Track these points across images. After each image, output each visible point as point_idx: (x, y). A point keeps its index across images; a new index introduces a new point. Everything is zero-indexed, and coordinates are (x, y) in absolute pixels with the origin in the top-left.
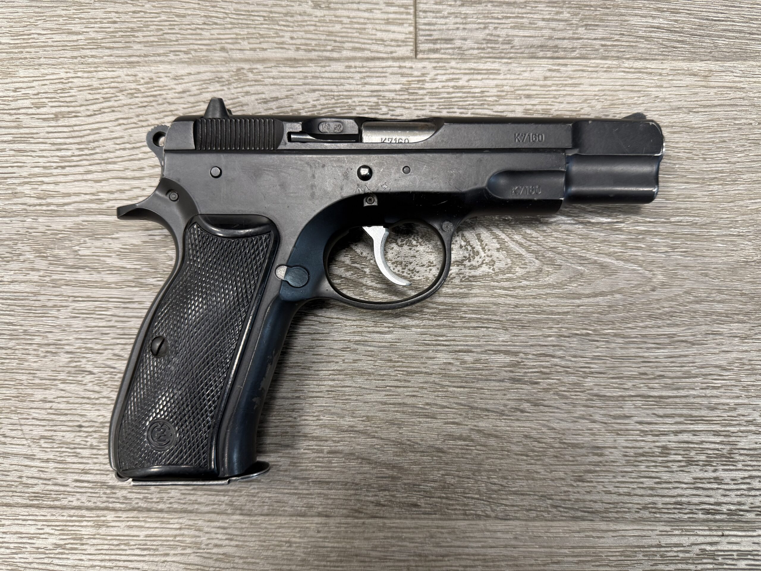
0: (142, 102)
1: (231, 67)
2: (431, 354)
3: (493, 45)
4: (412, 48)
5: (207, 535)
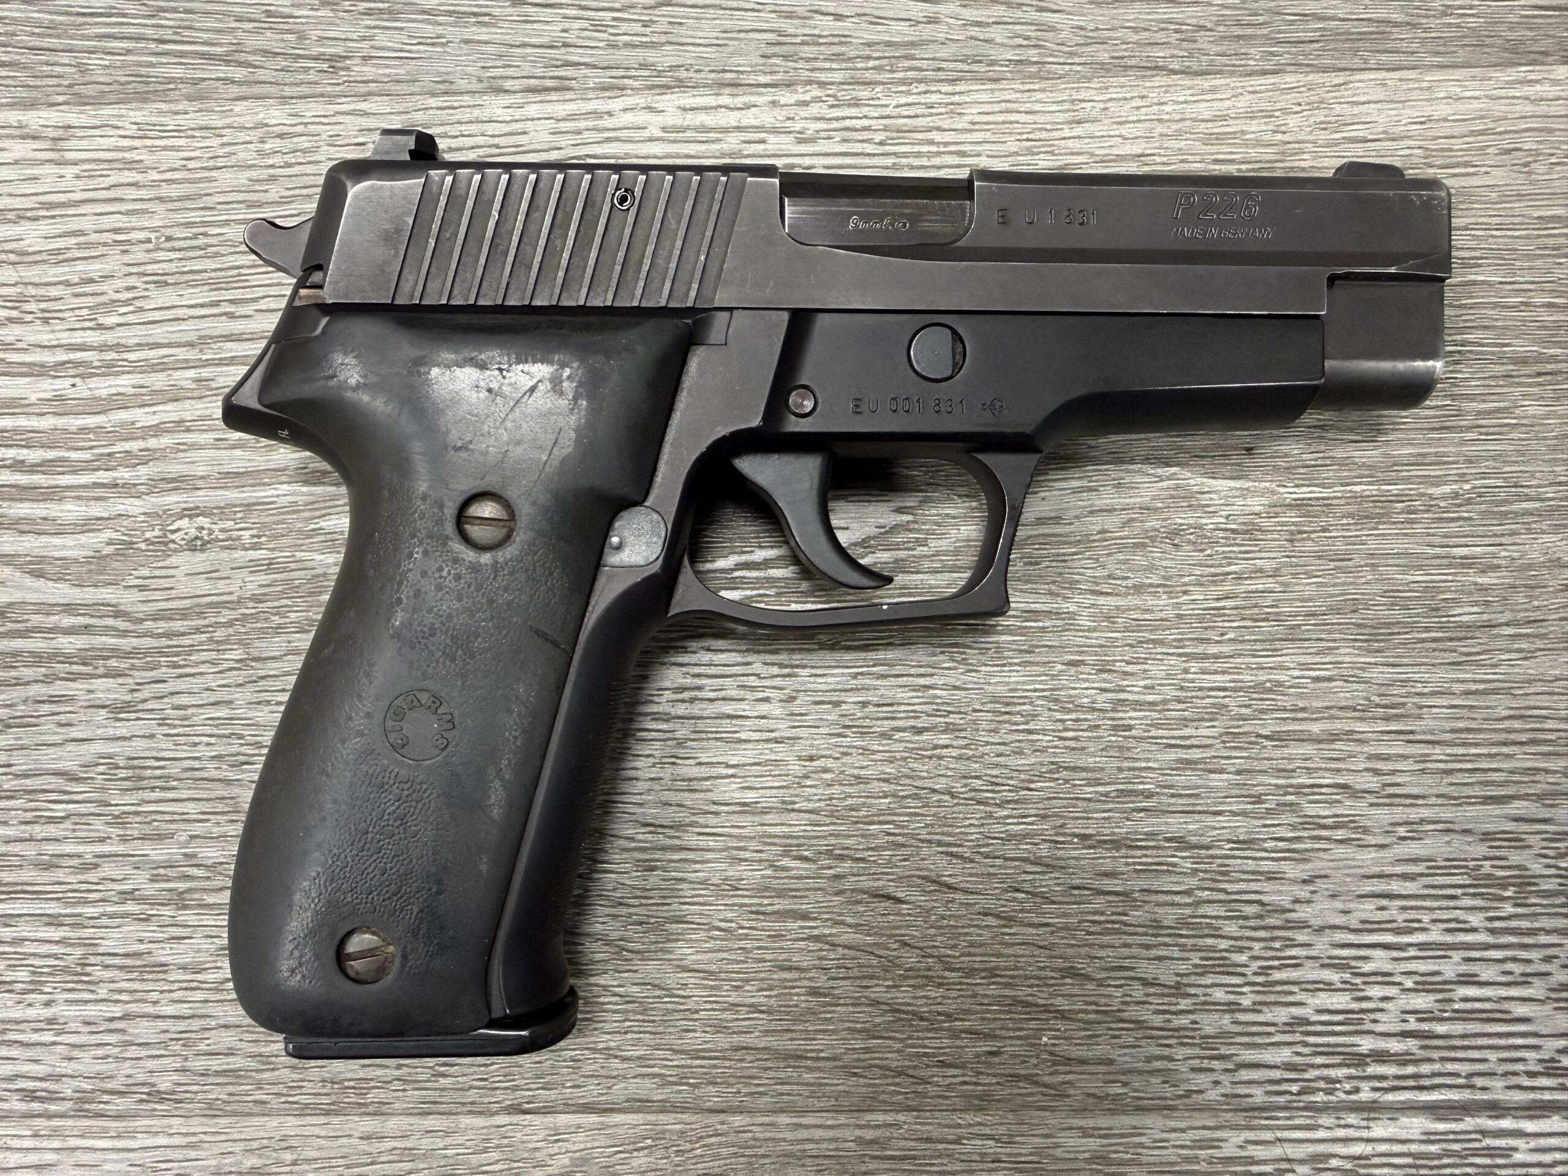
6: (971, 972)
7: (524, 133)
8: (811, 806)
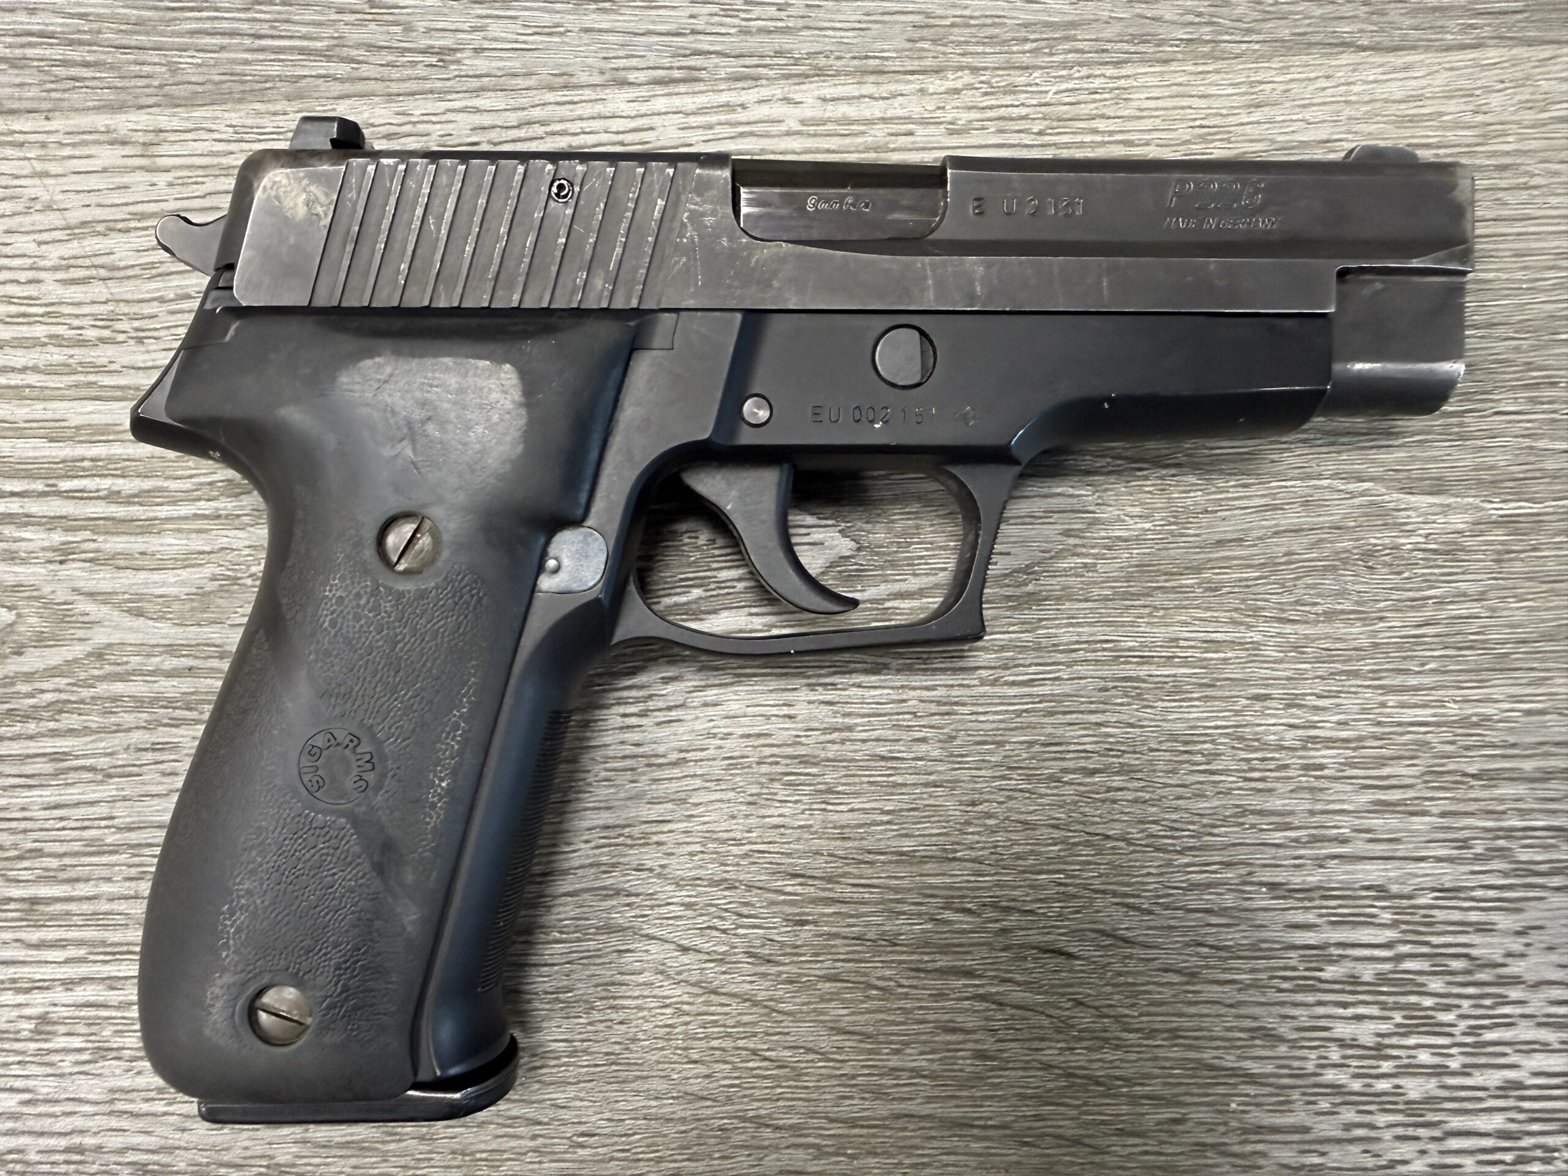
6: (1152, 1033)
7: (651, 129)
8: (974, 854)
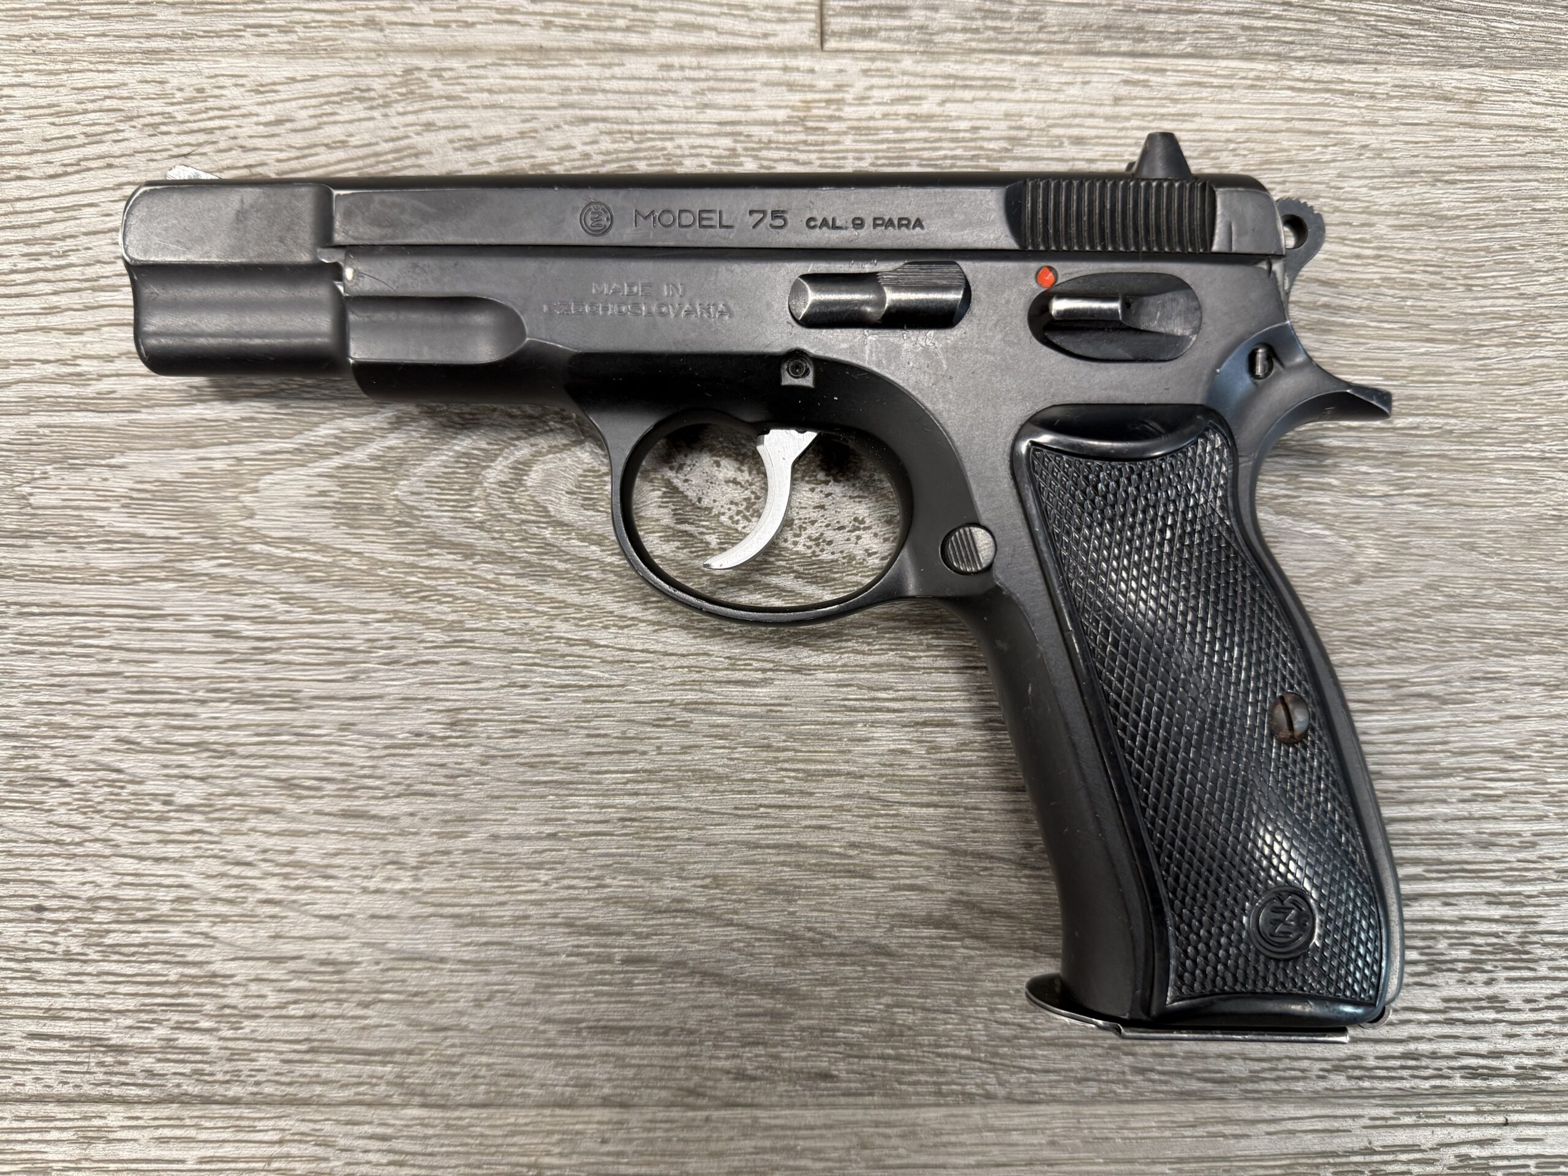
0: (178, 146)
1: (389, 64)
2: (861, 731)
3: (999, 24)
4: (812, 25)
5: (344, 1155)
